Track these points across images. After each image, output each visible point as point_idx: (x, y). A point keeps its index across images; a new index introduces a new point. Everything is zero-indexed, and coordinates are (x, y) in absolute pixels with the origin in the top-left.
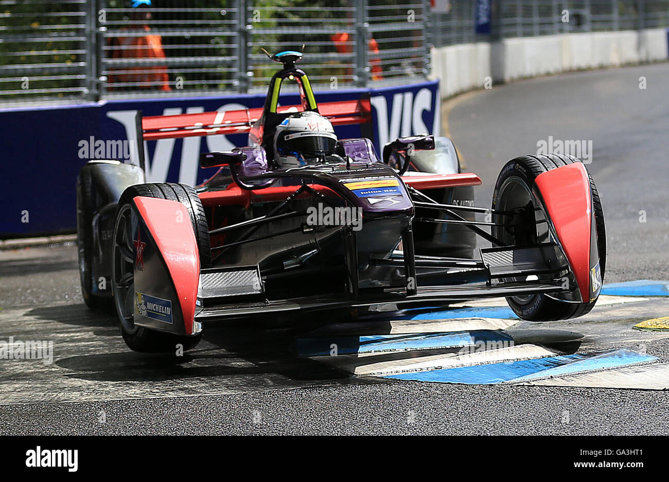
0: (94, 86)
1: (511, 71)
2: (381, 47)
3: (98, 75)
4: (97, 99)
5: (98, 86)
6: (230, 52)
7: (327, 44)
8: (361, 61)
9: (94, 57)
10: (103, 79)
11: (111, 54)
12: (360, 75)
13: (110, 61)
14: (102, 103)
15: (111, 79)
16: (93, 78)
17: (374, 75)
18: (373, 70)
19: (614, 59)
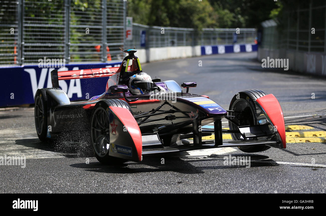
0: (20, 61)
1: (152, 58)
2: (110, 50)
3: (22, 57)
4: (21, 65)
5: (22, 61)
6: (63, 51)
7: (93, 49)
8: (104, 54)
9: (20, 51)
10: (23, 59)
11: (26, 51)
12: (104, 59)
13: (26, 53)
14: (23, 66)
15: (25, 59)
16: (20, 58)
17: (108, 59)
18: (108, 57)
19: (184, 55)
